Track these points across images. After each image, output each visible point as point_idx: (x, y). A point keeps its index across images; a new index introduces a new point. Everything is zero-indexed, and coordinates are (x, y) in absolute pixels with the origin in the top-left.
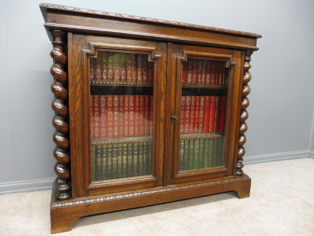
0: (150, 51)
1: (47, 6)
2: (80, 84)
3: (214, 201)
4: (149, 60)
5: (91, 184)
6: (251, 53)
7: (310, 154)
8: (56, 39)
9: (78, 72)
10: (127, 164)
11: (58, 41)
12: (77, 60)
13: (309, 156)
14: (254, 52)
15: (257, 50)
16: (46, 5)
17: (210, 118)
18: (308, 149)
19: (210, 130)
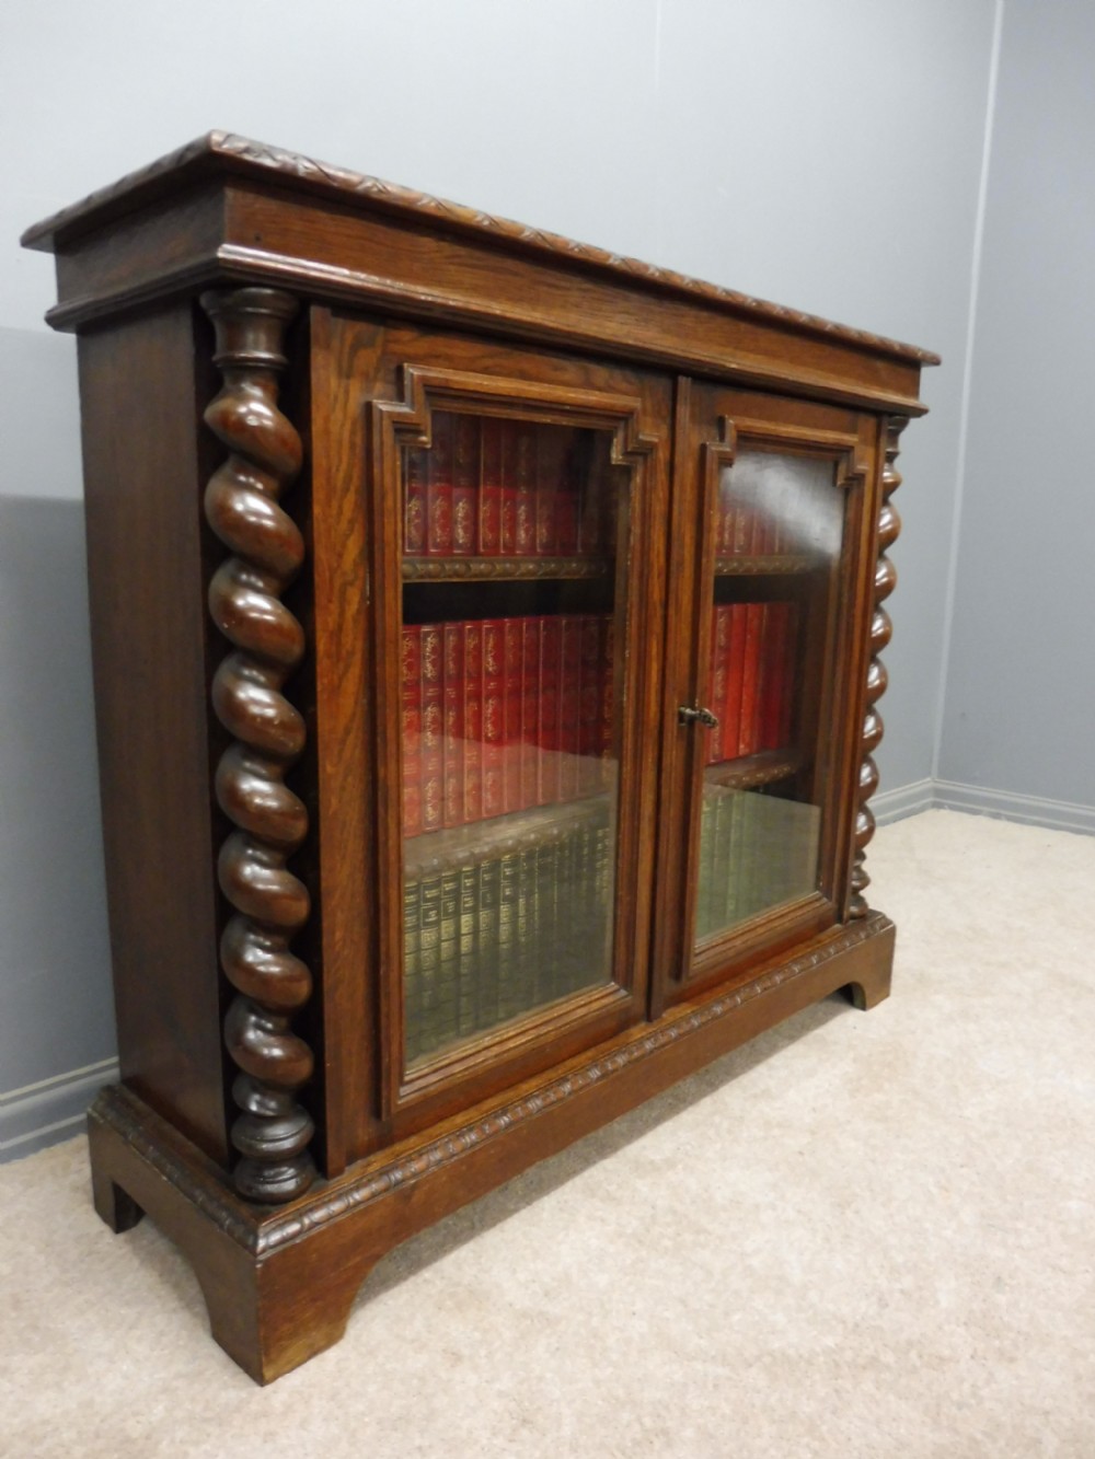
0: (625, 417)
1: (247, 150)
2: (358, 583)
3: (792, 1038)
4: (614, 455)
5: (402, 1083)
6: (903, 424)
7: (938, 792)
8: (250, 337)
9: (351, 522)
10: (475, 951)
11: (256, 348)
12: (345, 459)
13: (938, 800)
14: (913, 422)
15: (920, 412)
16: (242, 145)
17: (745, 697)
18: (929, 774)
19: (742, 746)
